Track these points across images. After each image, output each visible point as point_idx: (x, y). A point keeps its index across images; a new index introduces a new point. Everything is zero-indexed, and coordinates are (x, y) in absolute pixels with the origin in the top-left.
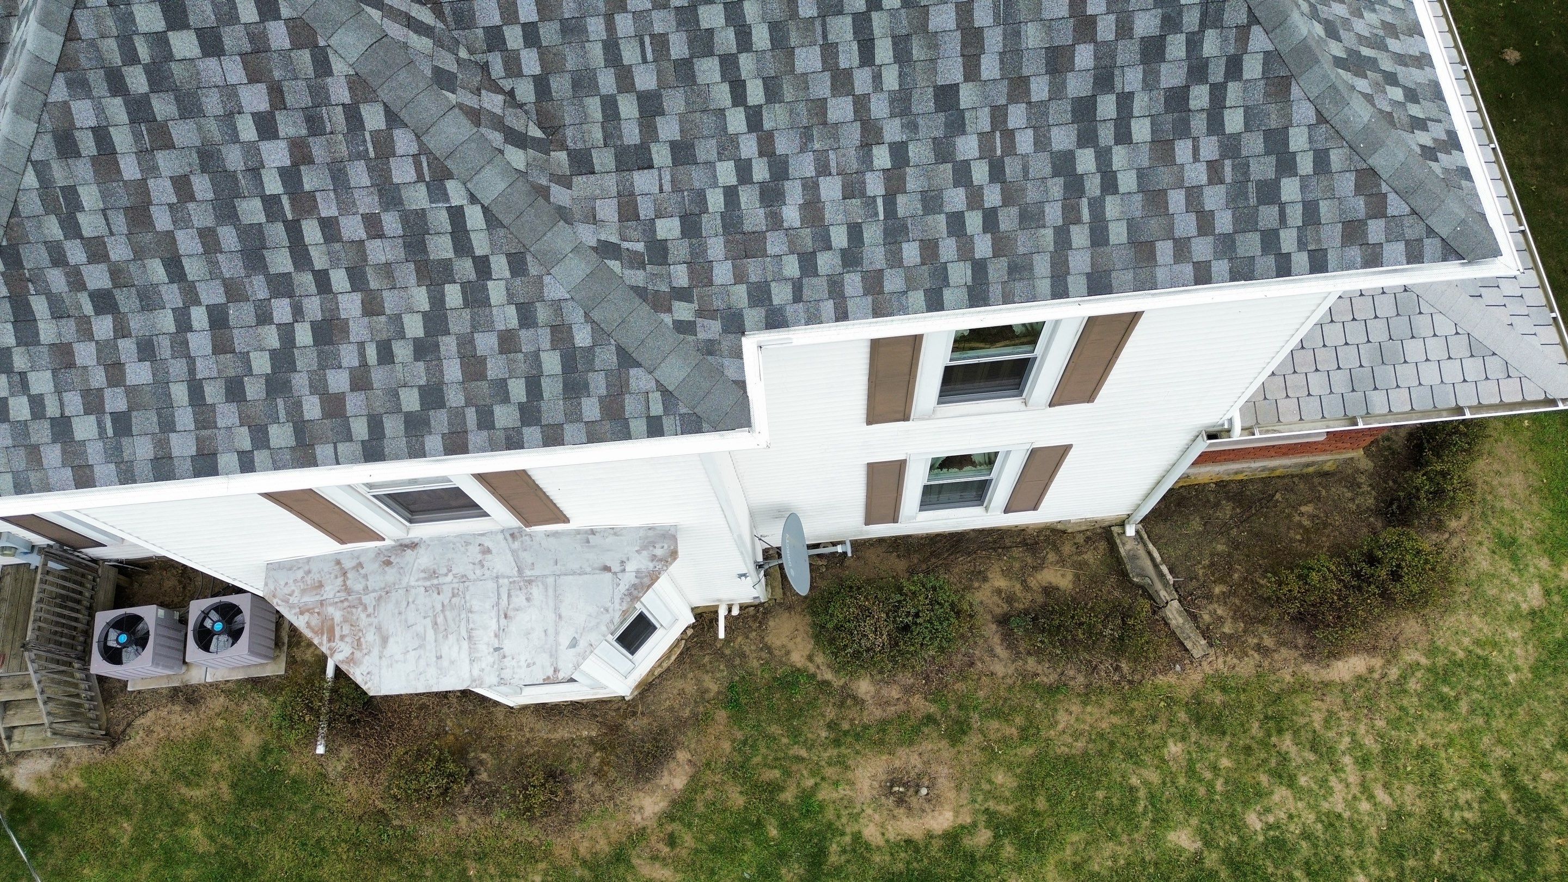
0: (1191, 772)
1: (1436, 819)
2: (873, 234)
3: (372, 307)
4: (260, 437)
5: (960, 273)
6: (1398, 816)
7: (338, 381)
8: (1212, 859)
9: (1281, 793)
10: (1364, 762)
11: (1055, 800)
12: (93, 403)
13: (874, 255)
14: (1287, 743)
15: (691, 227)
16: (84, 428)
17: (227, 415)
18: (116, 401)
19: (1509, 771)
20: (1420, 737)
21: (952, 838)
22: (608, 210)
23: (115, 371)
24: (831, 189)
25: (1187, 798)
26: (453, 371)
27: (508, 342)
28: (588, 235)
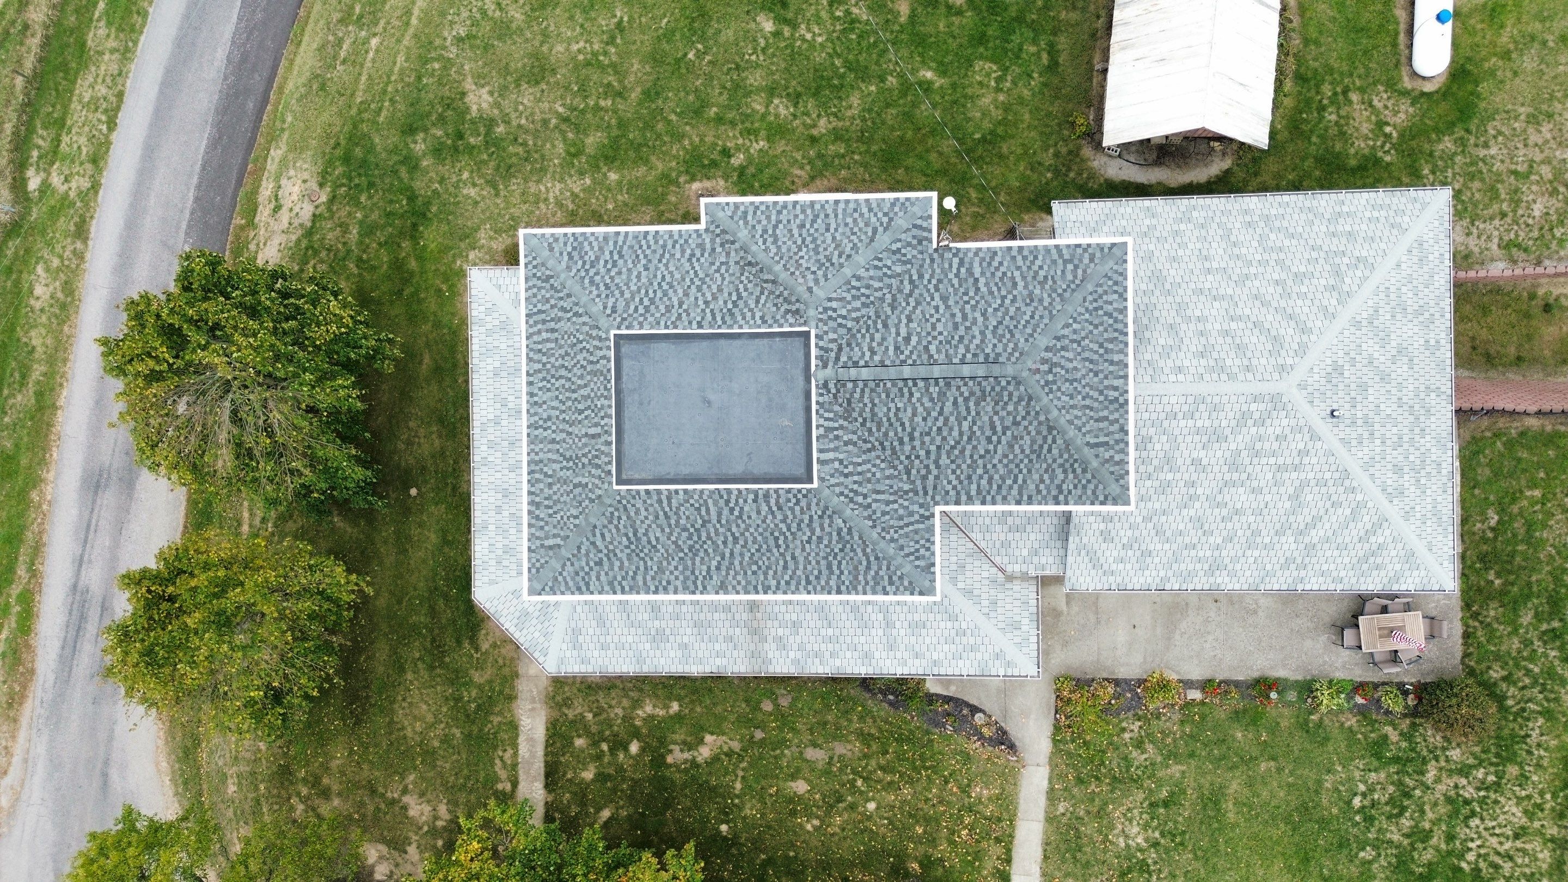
0: (606, 198)
1: (526, 181)
2: (669, 246)
3: (790, 231)
4: (823, 206)
5: (650, 237)
6: (539, 181)
7: (802, 217)
8: (605, 169)
9: (577, 190)
10: (546, 199)
11: (655, 191)
12: (862, 215)
13: (670, 243)
14: (571, 207)
15: (713, 250)
16: (865, 210)
17: (830, 211)
18: (856, 215)
19: (497, 195)
20: (525, 207)
21: (693, 179)
22: (733, 254)
23: (855, 220)
24: (678, 256)
25: (609, 190)
26: (773, 218)
27: (759, 222)
28: (737, 245)
